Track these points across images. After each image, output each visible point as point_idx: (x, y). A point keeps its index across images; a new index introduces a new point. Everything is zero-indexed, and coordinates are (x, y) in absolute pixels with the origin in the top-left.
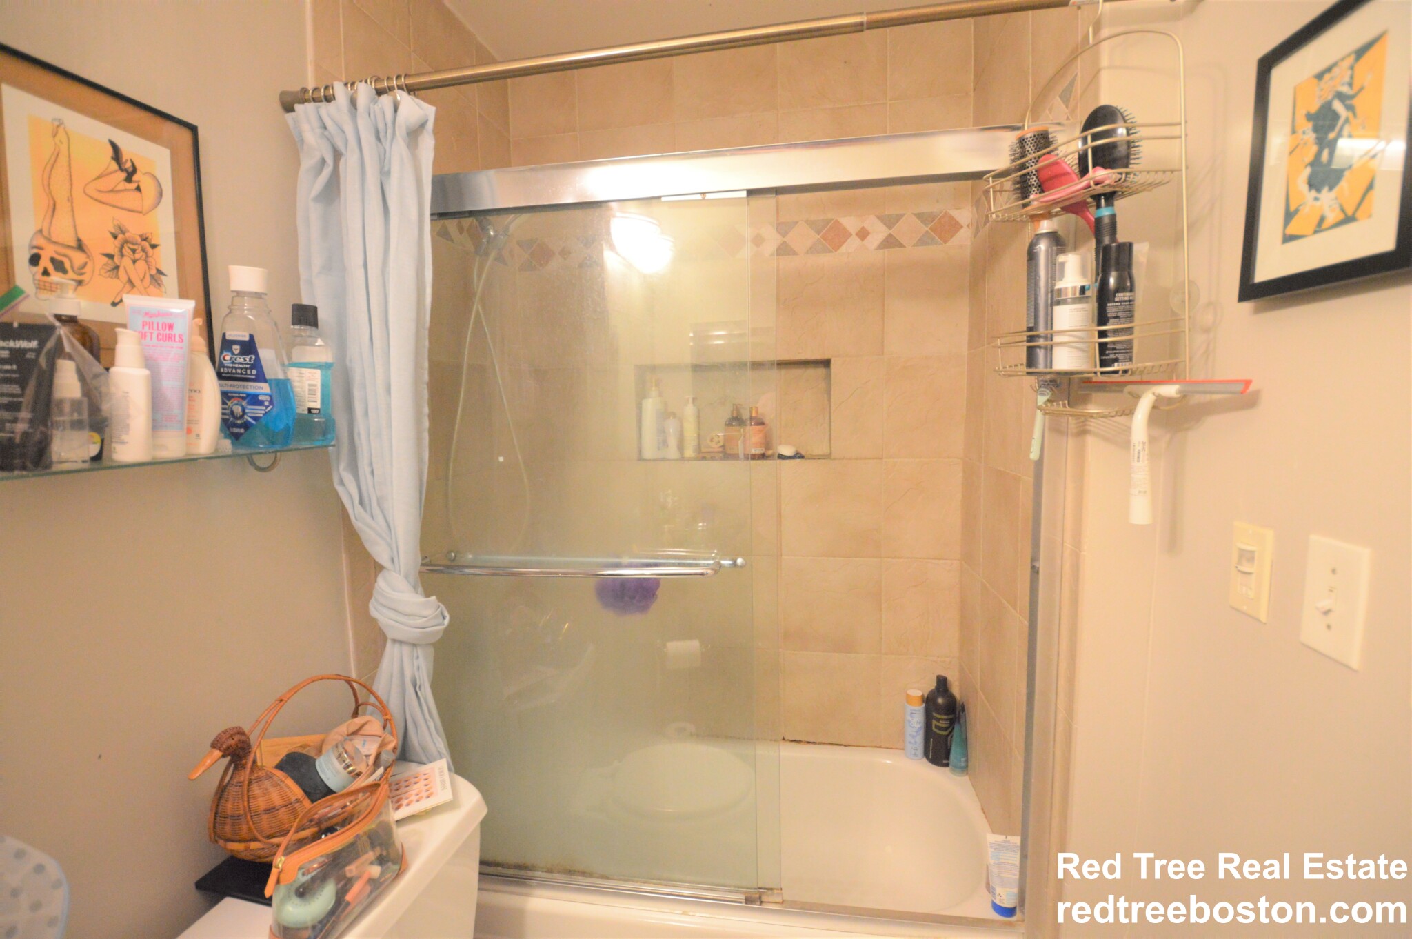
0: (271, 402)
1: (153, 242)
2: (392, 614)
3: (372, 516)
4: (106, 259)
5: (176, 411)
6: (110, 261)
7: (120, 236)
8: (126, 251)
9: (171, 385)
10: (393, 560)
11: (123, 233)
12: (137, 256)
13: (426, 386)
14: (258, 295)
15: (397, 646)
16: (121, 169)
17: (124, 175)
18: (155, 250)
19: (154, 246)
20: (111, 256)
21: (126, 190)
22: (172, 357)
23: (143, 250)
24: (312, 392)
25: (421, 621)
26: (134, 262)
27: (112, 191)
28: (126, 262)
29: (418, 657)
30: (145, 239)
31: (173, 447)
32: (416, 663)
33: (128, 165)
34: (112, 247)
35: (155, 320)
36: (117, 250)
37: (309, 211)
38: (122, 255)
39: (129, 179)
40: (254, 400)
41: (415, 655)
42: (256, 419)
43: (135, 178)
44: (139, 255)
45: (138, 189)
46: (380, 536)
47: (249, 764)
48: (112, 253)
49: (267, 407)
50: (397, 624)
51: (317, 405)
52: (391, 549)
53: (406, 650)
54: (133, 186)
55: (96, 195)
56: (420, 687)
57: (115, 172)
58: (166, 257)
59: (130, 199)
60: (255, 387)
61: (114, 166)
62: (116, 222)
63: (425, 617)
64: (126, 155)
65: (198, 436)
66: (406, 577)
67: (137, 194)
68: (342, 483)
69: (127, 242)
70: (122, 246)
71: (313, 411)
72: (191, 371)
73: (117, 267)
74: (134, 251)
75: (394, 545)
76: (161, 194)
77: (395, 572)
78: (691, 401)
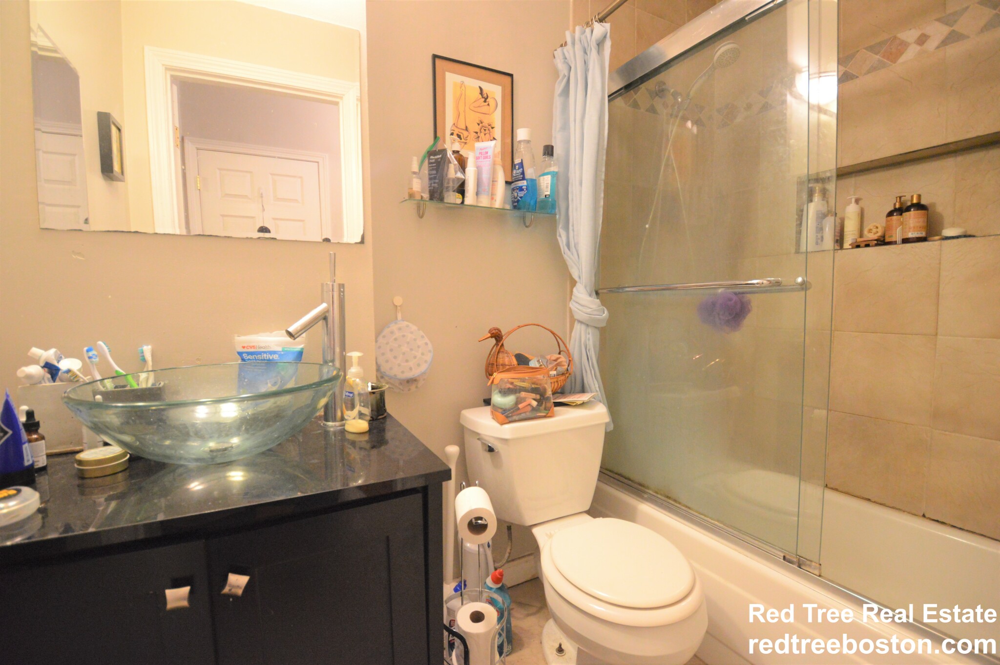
0: (527, 189)
1: (493, 126)
2: (577, 305)
3: (572, 254)
4: (475, 134)
5: (486, 188)
6: (476, 135)
7: (481, 125)
8: (483, 130)
9: (485, 176)
10: (580, 278)
11: (482, 123)
12: (486, 132)
13: (603, 182)
14: (528, 142)
15: (579, 324)
16: (483, 97)
17: (483, 100)
18: (493, 129)
19: (493, 128)
20: (477, 133)
21: (484, 106)
22: (486, 165)
23: (489, 130)
24: (547, 187)
25: (589, 310)
26: (485, 134)
27: (479, 107)
28: (482, 135)
29: (589, 334)
30: (490, 125)
31: (484, 202)
32: (588, 336)
33: (485, 96)
34: (477, 128)
35: (483, 151)
36: (479, 130)
37: (558, 101)
38: (481, 132)
39: (485, 101)
40: (521, 189)
41: (588, 331)
42: (521, 197)
43: (487, 100)
44: (487, 132)
45: (488, 105)
46: (575, 264)
47: (500, 345)
48: (477, 131)
49: (525, 191)
50: (578, 311)
51: (548, 193)
52: (579, 270)
53: (583, 327)
54: (487, 103)
55: (473, 108)
56: (589, 350)
57: (480, 99)
58: (497, 132)
59: (485, 109)
60: (521, 183)
61: (480, 96)
62: (480, 119)
63: (591, 309)
64: (484, 92)
65: (496, 200)
66: (585, 287)
67: (488, 106)
68: (560, 236)
69: (483, 127)
70: (481, 129)
71: (547, 196)
72: (494, 172)
73: (479, 137)
74: (485, 130)
75: (580, 269)
76: (497, 106)
77: (580, 283)
78: (853, 200)
